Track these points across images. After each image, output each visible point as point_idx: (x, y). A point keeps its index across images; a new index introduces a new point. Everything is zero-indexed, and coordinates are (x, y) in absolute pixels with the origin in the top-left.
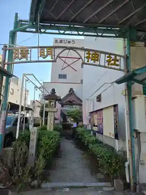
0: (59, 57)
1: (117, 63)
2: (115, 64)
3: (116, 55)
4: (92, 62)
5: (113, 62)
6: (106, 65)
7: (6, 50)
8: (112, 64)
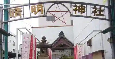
0: (49, 12)
1: (102, 13)
2: (100, 14)
3: (101, 6)
4: (79, 14)
5: (98, 13)
6: (93, 15)
7: (2, 10)
8: (97, 15)
